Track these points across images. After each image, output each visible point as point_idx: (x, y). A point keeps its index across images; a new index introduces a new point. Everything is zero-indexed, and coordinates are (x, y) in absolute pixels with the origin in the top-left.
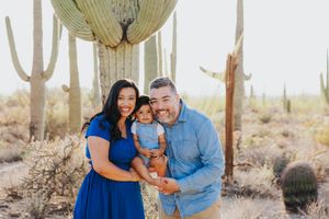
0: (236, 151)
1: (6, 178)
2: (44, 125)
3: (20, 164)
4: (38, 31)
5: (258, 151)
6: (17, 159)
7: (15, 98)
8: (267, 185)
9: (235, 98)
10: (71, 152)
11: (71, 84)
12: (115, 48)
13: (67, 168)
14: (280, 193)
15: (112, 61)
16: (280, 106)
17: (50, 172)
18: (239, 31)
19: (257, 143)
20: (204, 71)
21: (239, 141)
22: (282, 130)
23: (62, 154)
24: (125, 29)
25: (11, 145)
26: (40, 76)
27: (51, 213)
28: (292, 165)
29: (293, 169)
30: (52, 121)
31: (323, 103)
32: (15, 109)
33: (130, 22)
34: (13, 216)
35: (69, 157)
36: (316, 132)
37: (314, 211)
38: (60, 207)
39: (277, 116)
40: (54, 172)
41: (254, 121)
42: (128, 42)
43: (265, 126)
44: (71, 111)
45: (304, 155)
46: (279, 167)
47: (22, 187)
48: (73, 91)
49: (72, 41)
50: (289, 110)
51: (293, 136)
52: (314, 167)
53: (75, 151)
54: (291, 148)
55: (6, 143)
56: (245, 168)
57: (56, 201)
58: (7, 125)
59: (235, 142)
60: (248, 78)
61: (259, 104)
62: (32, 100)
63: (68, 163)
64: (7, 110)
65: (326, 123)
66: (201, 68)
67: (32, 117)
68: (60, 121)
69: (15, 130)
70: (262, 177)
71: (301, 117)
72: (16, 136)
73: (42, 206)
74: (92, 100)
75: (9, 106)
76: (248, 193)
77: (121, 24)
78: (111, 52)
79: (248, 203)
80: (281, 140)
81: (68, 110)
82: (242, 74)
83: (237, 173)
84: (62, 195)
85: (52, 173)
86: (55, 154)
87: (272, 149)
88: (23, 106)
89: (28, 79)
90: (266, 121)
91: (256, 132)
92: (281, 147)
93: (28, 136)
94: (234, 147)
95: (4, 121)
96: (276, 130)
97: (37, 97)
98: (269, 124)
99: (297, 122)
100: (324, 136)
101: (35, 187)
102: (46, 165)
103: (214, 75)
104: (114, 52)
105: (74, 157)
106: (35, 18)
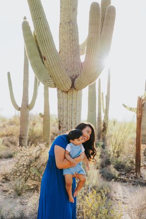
1: (2, 168)
2: (27, 137)
3: (12, 160)
4: (26, 81)
6: (11, 157)
10: (40, 154)
11: (45, 112)
12: (67, 92)
13: (37, 163)
15: (65, 100)
17: (27, 166)
20: (125, 106)
23: (34, 155)
24: (73, 81)
25: (8, 148)
26: (26, 107)
27: (27, 191)
30: (33, 134)
32: (12, 127)
33: (76, 77)
34: (4, 191)
35: (39, 157)
38: (32, 187)
42: (75, 89)
44: (44, 129)
47: (11, 174)
48: (45, 117)
53: (42, 153)
55: (5, 147)
57: (31, 183)
58: (7, 136)
62: (21, 122)
63: (38, 161)
66: (123, 105)
67: (21, 132)
68: (37, 135)
69: (11, 139)
72: (11, 143)
73: (21, 186)
77: (71, 78)
83: (142, 171)
84: (34, 180)
85: (29, 166)
86: (31, 155)
89: (19, 109)
95: (6, 133)
97: (24, 120)
101: (18, 174)
102: (25, 161)
103: (131, 109)
104: (66, 95)
105: (42, 157)
106: (25, 73)
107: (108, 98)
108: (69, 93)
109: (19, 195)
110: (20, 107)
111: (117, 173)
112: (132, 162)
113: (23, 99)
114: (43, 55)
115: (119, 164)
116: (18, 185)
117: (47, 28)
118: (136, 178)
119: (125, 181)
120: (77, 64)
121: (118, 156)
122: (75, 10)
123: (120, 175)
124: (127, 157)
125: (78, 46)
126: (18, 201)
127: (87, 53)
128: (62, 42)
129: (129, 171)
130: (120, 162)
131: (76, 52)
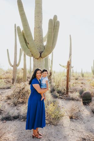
0: (69, 87)
1: (7, 93)
2: (16, 79)
3: (10, 89)
4: (16, 53)
5: (75, 87)
6: (9, 88)
7: (8, 71)
8: (78, 97)
9: (69, 73)
11: (24, 68)
12: (38, 59)
13: (23, 91)
14: (81, 100)
15: (37, 62)
16: (81, 75)
18: (70, 55)
19: (75, 85)
20: (61, 65)
21: (70, 85)
22: (81, 82)
23: (22, 87)
24: (41, 54)
25: (7, 84)
26: (16, 65)
27: (19, 103)
28: (85, 92)
29: (85, 93)
30: (18, 78)
31: (92, 75)
32: (8, 74)
33: (42, 52)
34: (8, 104)
35: (24, 88)
36: (91, 83)
37: (91, 105)
38: (21, 102)
39: (80, 78)
41: (73, 79)
42: (42, 57)
43: (77, 81)
44: (24, 75)
45: (88, 89)
46: (81, 92)
47: (11, 96)
48: (24, 69)
50: (83, 76)
51: (84, 84)
52: (91, 92)
53: (26, 86)
54: (84, 87)
55: (6, 84)
56: (72, 92)
57: (20, 100)
59: (69, 85)
60: (72, 67)
61: (75, 75)
62: (13, 72)
64: (6, 74)
65: (93, 80)
66: (60, 64)
67: (13, 77)
68: (20, 78)
69: (8, 80)
70: (76, 95)
71: (86, 78)
72: (8, 82)
73: (16, 101)
74: (29, 72)
75: (7, 73)
76: (73, 99)
77: (40, 52)
78: (37, 60)
79: (73, 102)
80: (81, 85)
81: (23, 75)
82: (71, 66)
83: (69, 94)
84: (22, 98)
85: (19, 93)
86: (20, 87)
87: (79, 87)
88: (10, 73)
89: (13, 66)
90: (76, 79)
91: (74, 82)
92: (81, 87)
93: (12, 82)
94: (69, 86)
95: (5, 77)
96: (80, 82)
97: (15, 71)
98: (78, 80)
99: (85, 80)
100: (93, 84)
101: (15, 96)
103: (63, 66)
105: (25, 88)
106: (15, 50)
107: (52, 61)
109: (16, 105)
110: (13, 65)
111: (58, 95)
112: (65, 90)
113: (14, 62)
114: (27, 42)
116: (15, 101)
117: (29, 30)
118: (67, 97)
119: (62, 98)
120: (42, 46)
121: (58, 87)
122: (41, 22)
123: (60, 95)
124: (62, 87)
125: (43, 38)
126: (15, 108)
127: (47, 41)
128: (36, 36)
129: (63, 94)
130: (59, 90)
131: (42, 41)
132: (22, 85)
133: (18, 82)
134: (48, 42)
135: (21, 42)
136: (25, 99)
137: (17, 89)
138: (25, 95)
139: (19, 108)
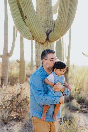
2: (7, 79)
4: (6, 35)
10: (21, 92)
11: (21, 59)
12: (43, 44)
13: (19, 99)
17: (11, 101)
20: (84, 54)
23: (16, 93)
24: (48, 35)
26: (7, 55)
27: (11, 120)
30: (11, 76)
33: (50, 32)
35: (20, 94)
38: (15, 117)
40: (13, 101)
42: (49, 41)
44: (20, 72)
49: (22, 39)
53: (23, 91)
57: (14, 115)
63: (19, 97)
66: (83, 53)
67: (3, 74)
68: (15, 76)
74: (30, 66)
77: (46, 32)
84: (16, 112)
85: (12, 102)
86: (13, 93)
89: (1, 57)
97: (5, 65)
101: (4, 107)
102: (9, 97)
104: (42, 45)
105: (22, 94)
106: (5, 28)
107: (69, 47)
108: (44, 44)
109: (6, 123)
111: (79, 106)
113: (4, 49)
114: (25, 14)
115: (80, 99)
116: (4, 116)
119: (86, 112)
120: (51, 21)
121: (79, 93)
123: (81, 107)
125: (51, 7)
126: (5, 128)
127: (59, 13)
128: (39, 4)
130: (81, 97)
131: (49, 12)
132: (16, 89)
133: (11, 84)
134: (61, 14)
135: (14, 16)
136: (21, 112)
137: (7, 96)
138: (21, 106)
139: (11, 128)
